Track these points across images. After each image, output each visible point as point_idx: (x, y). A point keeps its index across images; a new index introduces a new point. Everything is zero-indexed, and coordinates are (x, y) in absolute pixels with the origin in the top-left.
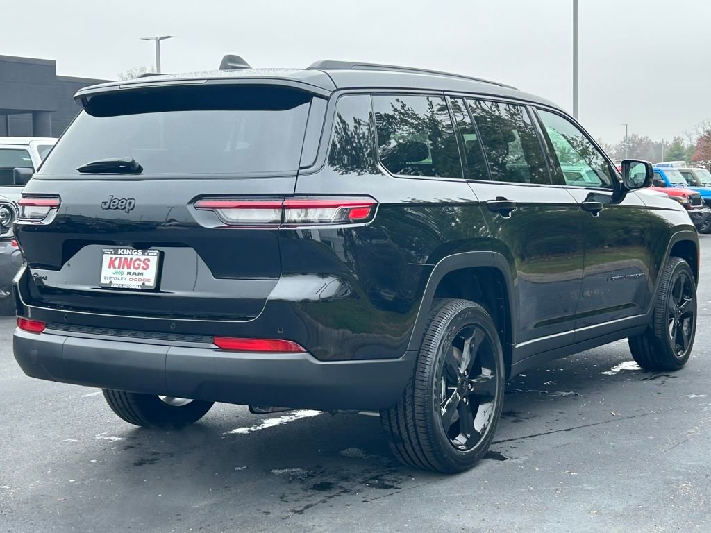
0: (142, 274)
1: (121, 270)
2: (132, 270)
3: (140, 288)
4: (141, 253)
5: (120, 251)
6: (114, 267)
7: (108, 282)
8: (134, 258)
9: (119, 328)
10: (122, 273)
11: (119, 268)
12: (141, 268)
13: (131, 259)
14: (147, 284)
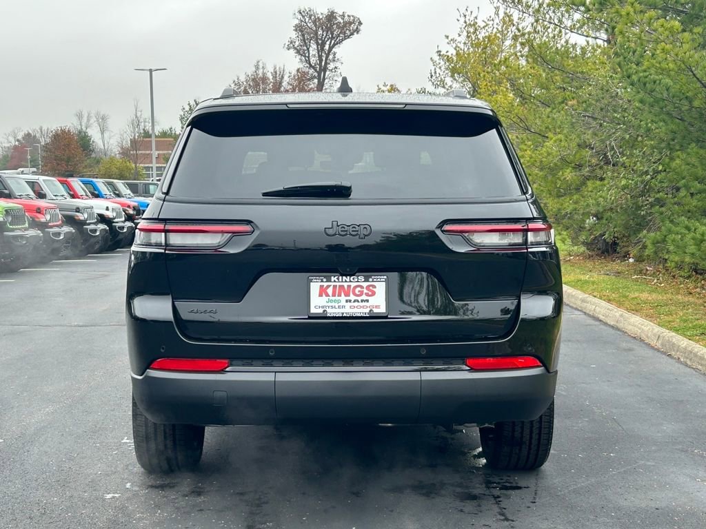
0: (367, 301)
1: (337, 298)
2: (352, 297)
3: (367, 315)
4: (363, 280)
5: (333, 279)
6: (327, 295)
7: (322, 312)
8: (353, 285)
9: (348, 358)
10: (339, 301)
11: (334, 295)
12: (364, 295)
13: (349, 286)
14: (376, 310)
